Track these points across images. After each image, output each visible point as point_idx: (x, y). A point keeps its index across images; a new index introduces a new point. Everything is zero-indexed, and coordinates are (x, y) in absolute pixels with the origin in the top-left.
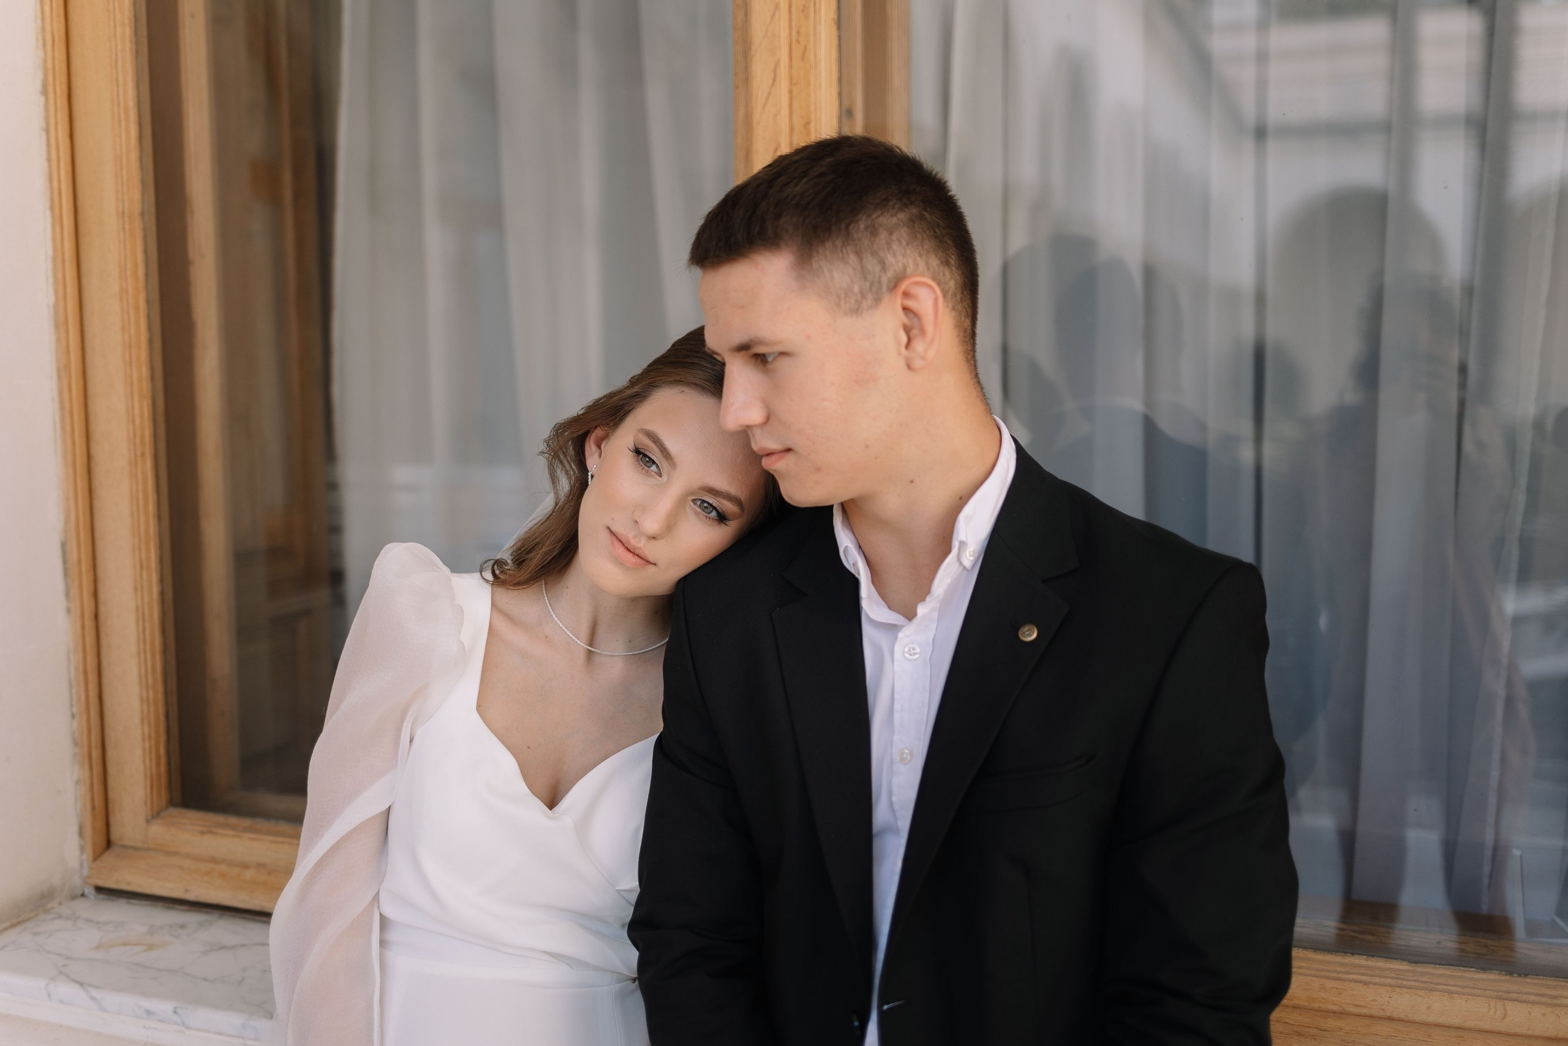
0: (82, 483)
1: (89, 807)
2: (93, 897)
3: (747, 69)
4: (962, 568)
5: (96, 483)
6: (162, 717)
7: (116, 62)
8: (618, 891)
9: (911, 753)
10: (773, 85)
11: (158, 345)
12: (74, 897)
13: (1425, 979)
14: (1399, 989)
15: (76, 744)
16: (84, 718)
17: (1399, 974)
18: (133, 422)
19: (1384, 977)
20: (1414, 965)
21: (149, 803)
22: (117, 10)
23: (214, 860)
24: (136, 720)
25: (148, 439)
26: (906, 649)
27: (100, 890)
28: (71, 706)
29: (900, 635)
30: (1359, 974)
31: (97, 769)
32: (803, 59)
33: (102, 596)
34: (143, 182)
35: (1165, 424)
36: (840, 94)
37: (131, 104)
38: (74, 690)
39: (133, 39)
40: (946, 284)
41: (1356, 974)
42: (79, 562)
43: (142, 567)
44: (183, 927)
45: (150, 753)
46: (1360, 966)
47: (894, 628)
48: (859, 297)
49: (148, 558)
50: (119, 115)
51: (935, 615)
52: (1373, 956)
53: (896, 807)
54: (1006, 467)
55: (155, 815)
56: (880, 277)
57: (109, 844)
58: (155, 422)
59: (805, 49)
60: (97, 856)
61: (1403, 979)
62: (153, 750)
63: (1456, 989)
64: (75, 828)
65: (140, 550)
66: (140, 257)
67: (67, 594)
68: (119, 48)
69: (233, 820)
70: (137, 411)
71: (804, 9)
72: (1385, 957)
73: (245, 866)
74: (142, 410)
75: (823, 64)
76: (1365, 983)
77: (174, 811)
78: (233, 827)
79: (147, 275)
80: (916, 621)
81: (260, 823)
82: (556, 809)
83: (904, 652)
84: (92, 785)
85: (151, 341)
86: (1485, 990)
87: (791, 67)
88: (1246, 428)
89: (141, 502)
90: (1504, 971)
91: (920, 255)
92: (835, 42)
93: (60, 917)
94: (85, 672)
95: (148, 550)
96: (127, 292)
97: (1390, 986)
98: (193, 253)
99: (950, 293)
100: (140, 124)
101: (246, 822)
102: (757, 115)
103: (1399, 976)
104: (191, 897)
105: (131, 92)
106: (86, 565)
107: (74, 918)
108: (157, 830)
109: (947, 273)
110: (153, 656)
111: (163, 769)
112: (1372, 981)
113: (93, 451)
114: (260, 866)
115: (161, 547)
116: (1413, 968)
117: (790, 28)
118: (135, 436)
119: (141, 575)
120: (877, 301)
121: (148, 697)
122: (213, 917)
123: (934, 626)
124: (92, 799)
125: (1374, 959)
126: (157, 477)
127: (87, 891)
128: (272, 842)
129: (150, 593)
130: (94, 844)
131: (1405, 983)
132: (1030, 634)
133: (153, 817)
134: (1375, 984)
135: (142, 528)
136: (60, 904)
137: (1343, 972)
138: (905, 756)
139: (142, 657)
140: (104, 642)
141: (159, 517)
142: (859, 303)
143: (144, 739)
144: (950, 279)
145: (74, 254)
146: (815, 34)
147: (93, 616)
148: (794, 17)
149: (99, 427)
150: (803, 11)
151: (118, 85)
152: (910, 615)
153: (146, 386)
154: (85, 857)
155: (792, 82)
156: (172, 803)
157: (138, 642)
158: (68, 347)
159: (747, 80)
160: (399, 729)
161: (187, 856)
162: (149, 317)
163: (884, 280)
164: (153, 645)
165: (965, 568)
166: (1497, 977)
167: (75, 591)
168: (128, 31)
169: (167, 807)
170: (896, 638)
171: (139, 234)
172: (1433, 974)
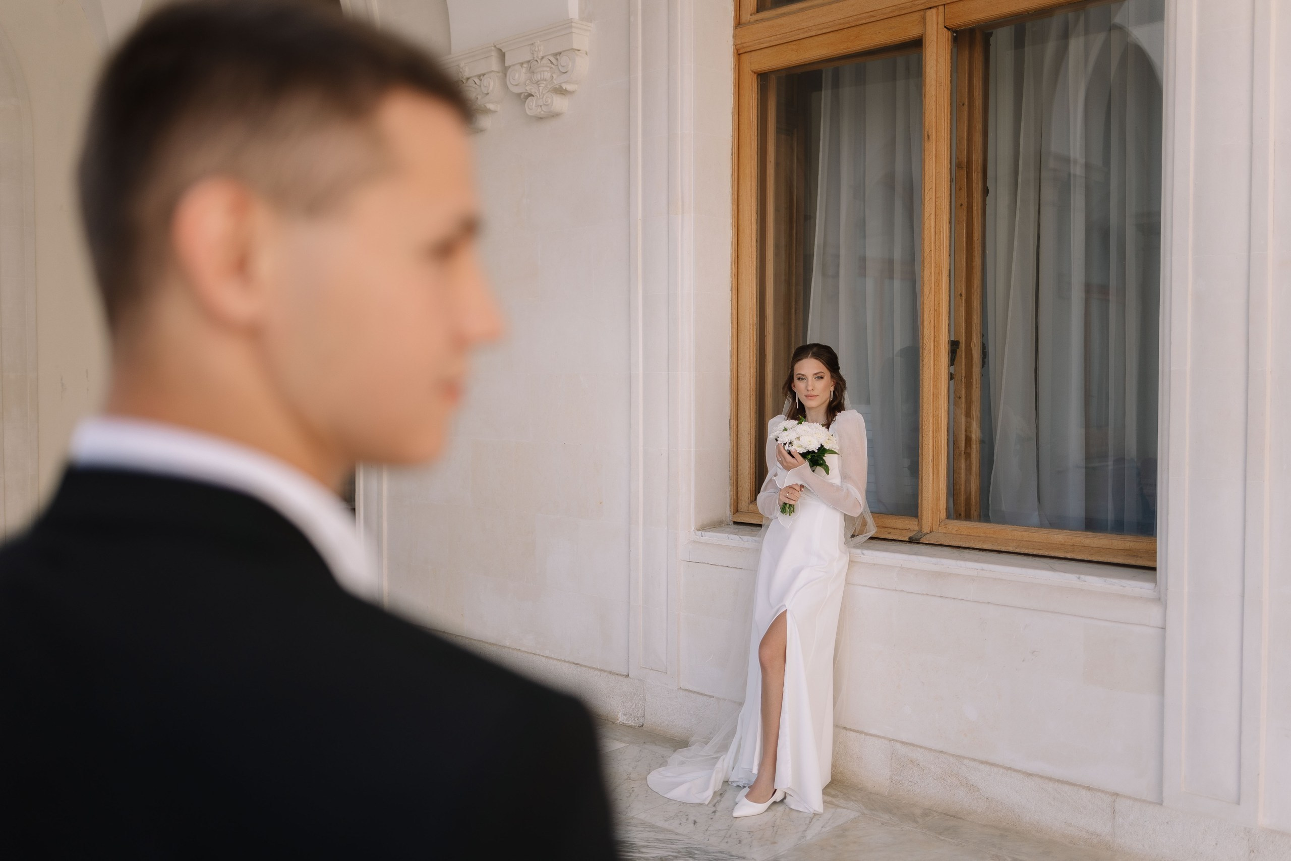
1: (733, 498)
2: (733, 525)
3: (923, 289)
5: (740, 402)
6: (755, 473)
10: (930, 293)
12: (728, 525)
15: (731, 480)
16: (733, 472)
21: (750, 498)
24: (748, 473)
27: (736, 523)
28: (730, 468)
31: (735, 488)
32: (938, 286)
33: (739, 436)
34: (757, 315)
37: (755, 292)
38: (731, 464)
39: (756, 274)
42: (734, 425)
43: (750, 428)
45: (751, 483)
49: (752, 425)
50: (751, 296)
57: (737, 511)
58: (756, 384)
59: (939, 283)
60: (735, 513)
64: (728, 504)
66: (755, 337)
67: (730, 435)
68: (752, 276)
71: (939, 274)
74: (753, 381)
79: (756, 342)
84: (735, 492)
85: (756, 361)
87: (935, 288)
89: (751, 408)
94: (734, 458)
95: (752, 423)
98: (766, 333)
100: (757, 298)
102: (925, 302)
105: (755, 289)
110: (753, 454)
113: (739, 393)
118: (751, 388)
119: (750, 430)
124: (735, 496)
126: (756, 400)
127: (731, 522)
129: (752, 435)
130: (733, 508)
135: (751, 416)
136: (724, 526)
139: (750, 455)
141: (755, 413)
143: (749, 479)
146: (942, 279)
147: (736, 442)
149: (741, 386)
151: (751, 287)
153: (755, 374)
154: (730, 512)
155: (935, 293)
157: (749, 450)
159: (923, 292)
162: (756, 354)
168: (755, 272)
171: (755, 330)
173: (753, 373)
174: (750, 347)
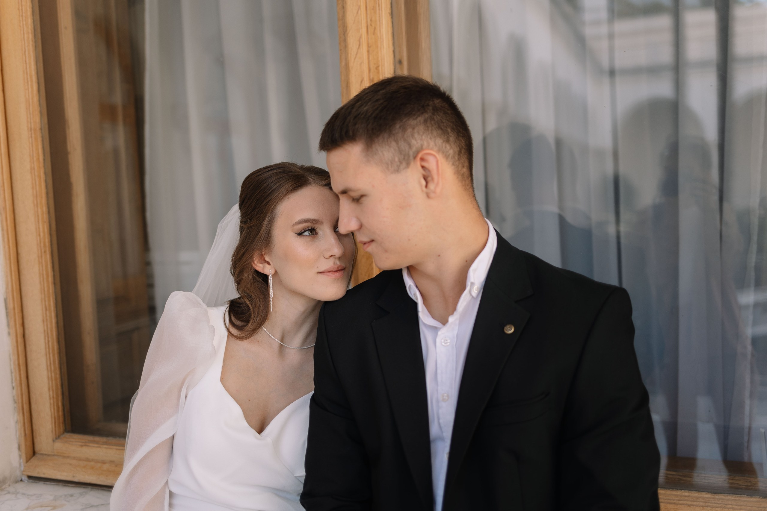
0: (14, 268)
1: (23, 435)
2: (26, 481)
3: (345, 41)
4: (471, 297)
5: (21, 267)
6: (59, 387)
7: (25, 52)
8: (295, 477)
9: (448, 396)
10: (359, 47)
11: (51, 195)
12: (16, 482)
13: (720, 502)
14: (706, 508)
15: (15, 402)
16: (19, 389)
17: (706, 500)
18: (40, 235)
19: (698, 502)
20: (714, 495)
21: (54, 431)
22: (25, 26)
23: (88, 460)
24: (46, 389)
25: (47, 244)
26: (443, 341)
27: (30, 477)
28: (12, 383)
29: (439, 333)
30: (685, 501)
31: (27, 414)
32: (374, 34)
33: (27, 326)
34: (41, 113)
35: (570, 218)
36: (394, 51)
37: (34, 73)
38: (13, 375)
39: (34, 40)
40: (447, 152)
41: (683, 500)
42: (14, 308)
43: (46, 310)
44: (72, 496)
45: (54, 405)
46: (685, 496)
47: (435, 329)
48: (398, 163)
49: (50, 305)
50: (27, 79)
51: (457, 322)
52: (692, 491)
53: (442, 425)
54: (492, 244)
55: (57, 437)
56: (409, 152)
57: (34, 453)
58: (51, 235)
59: (375, 28)
60: (28, 460)
61: (709, 503)
62: (55, 404)
63: (737, 507)
64: (16, 446)
65: (45, 301)
66: (40, 151)
67: (8, 325)
68: (26, 45)
69: (97, 439)
70: (41, 230)
72: (698, 491)
73: (104, 462)
74: (44, 229)
75: (384, 36)
76: (689, 505)
77: (67, 435)
78: (97, 442)
79: (44, 160)
80: (448, 325)
81: (111, 440)
82: (263, 434)
83: (441, 342)
84: (24, 423)
85: (47, 193)
86: (752, 507)
87: (368, 38)
88: (612, 218)
89: (45, 276)
90: (761, 496)
91: (431, 139)
92: (390, 25)
93: (9, 493)
94: (19, 365)
95: (49, 301)
96: (34, 169)
97: (702, 506)
98: (70, 148)
99: (450, 156)
100: (38, 83)
101: (104, 439)
102: (351, 64)
103: (706, 501)
104: (76, 480)
105: (33, 67)
106: (17, 310)
107: (16, 493)
108: (59, 445)
109: (448, 147)
110: (54, 355)
111: (61, 413)
112: (692, 504)
113: (19, 251)
114: (112, 462)
115: (56, 299)
116: (713, 496)
117: (367, 18)
118: (40, 243)
119: (46, 314)
120: (408, 164)
121: (52, 376)
122: (87, 490)
123: (457, 328)
124: (25, 431)
125: (693, 492)
126: (53, 263)
127: (23, 478)
128: (117, 449)
129: (51, 322)
130: (26, 454)
131: (709, 504)
132: (510, 330)
133: (56, 438)
134: (694, 506)
135: (46, 289)
136: (9, 486)
137: (677, 500)
138: (445, 397)
139: (48, 356)
140: (28, 348)
141: (55, 284)
142: (398, 167)
143: (50, 399)
144: (450, 149)
145: (7, 151)
146: (379, 21)
147: (22, 336)
148: (368, 12)
149: (22, 239)
150: (373, 9)
151: (26, 63)
152: (444, 322)
153: (46, 216)
154: (22, 461)
155: (369, 46)
156: (66, 431)
157: (46, 349)
158: (5, 198)
159: (346, 46)
160: (180, 392)
161: (74, 458)
162: (46, 181)
163: (411, 153)
164: (53, 350)
165: (473, 297)
166: (758, 500)
167: (12, 324)
168: (31, 36)
169: (63, 433)
170: (437, 334)
171: (40, 139)
172: (724, 499)
173: (42, 214)
174: (32, 169)
